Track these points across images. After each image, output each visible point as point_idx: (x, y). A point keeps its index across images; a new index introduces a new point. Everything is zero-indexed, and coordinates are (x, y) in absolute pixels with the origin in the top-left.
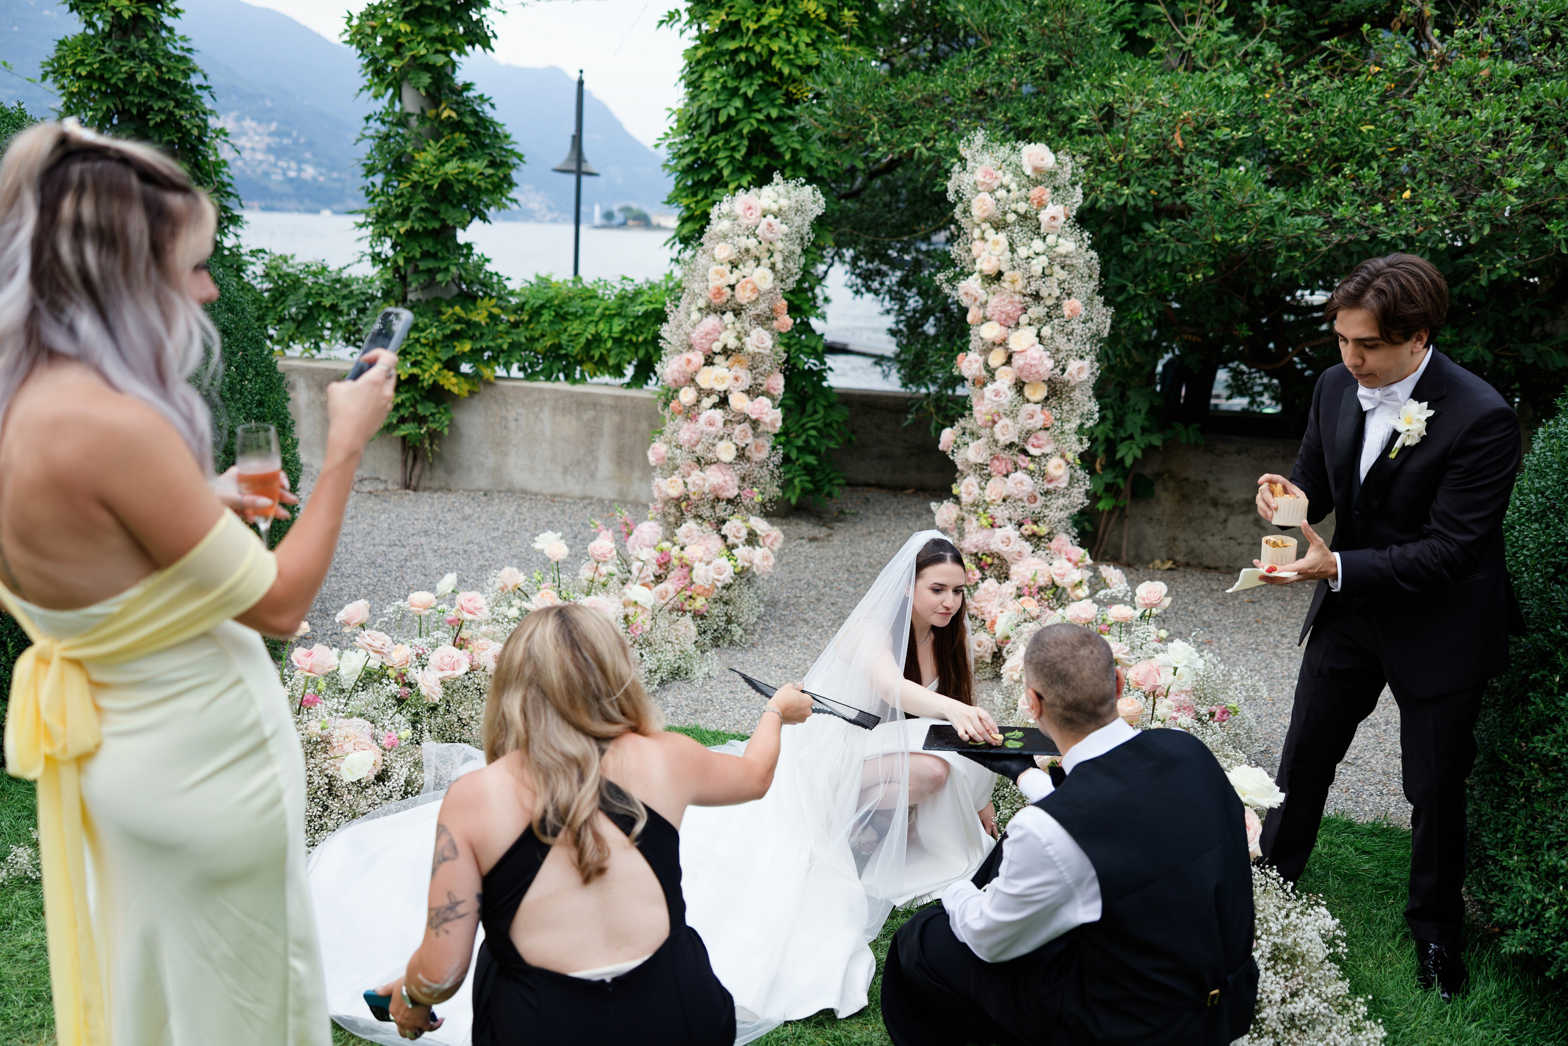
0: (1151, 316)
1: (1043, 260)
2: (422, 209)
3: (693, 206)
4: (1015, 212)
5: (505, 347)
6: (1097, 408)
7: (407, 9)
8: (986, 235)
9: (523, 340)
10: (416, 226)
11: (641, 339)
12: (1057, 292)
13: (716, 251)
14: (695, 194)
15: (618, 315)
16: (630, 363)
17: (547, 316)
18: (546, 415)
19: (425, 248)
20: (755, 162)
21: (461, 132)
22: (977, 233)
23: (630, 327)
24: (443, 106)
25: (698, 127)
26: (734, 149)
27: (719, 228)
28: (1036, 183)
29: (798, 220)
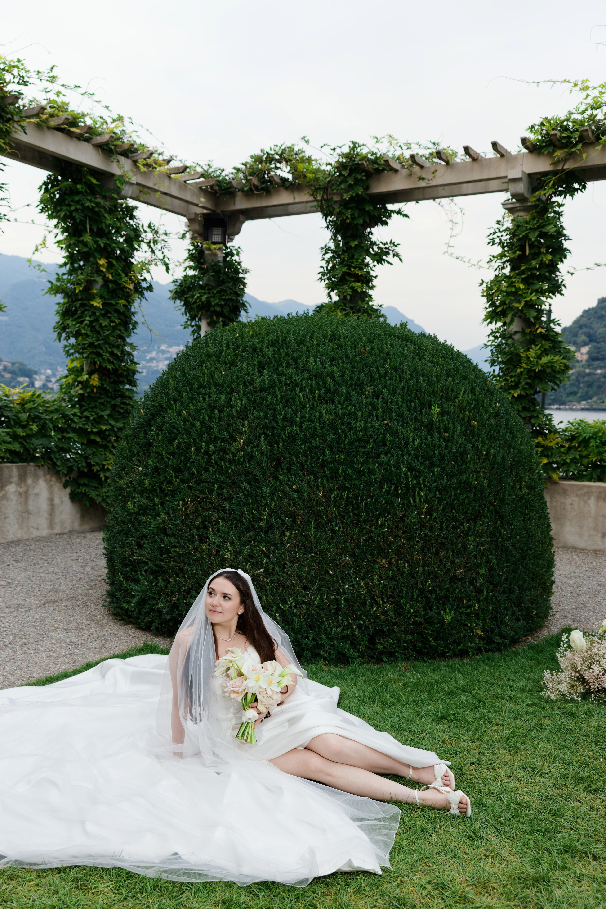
2: (527, 383)
5: (568, 461)
7: (523, 276)
9: (578, 457)
10: (522, 393)
17: (592, 443)
18: (592, 501)
19: (523, 405)
21: (546, 340)
24: (537, 327)
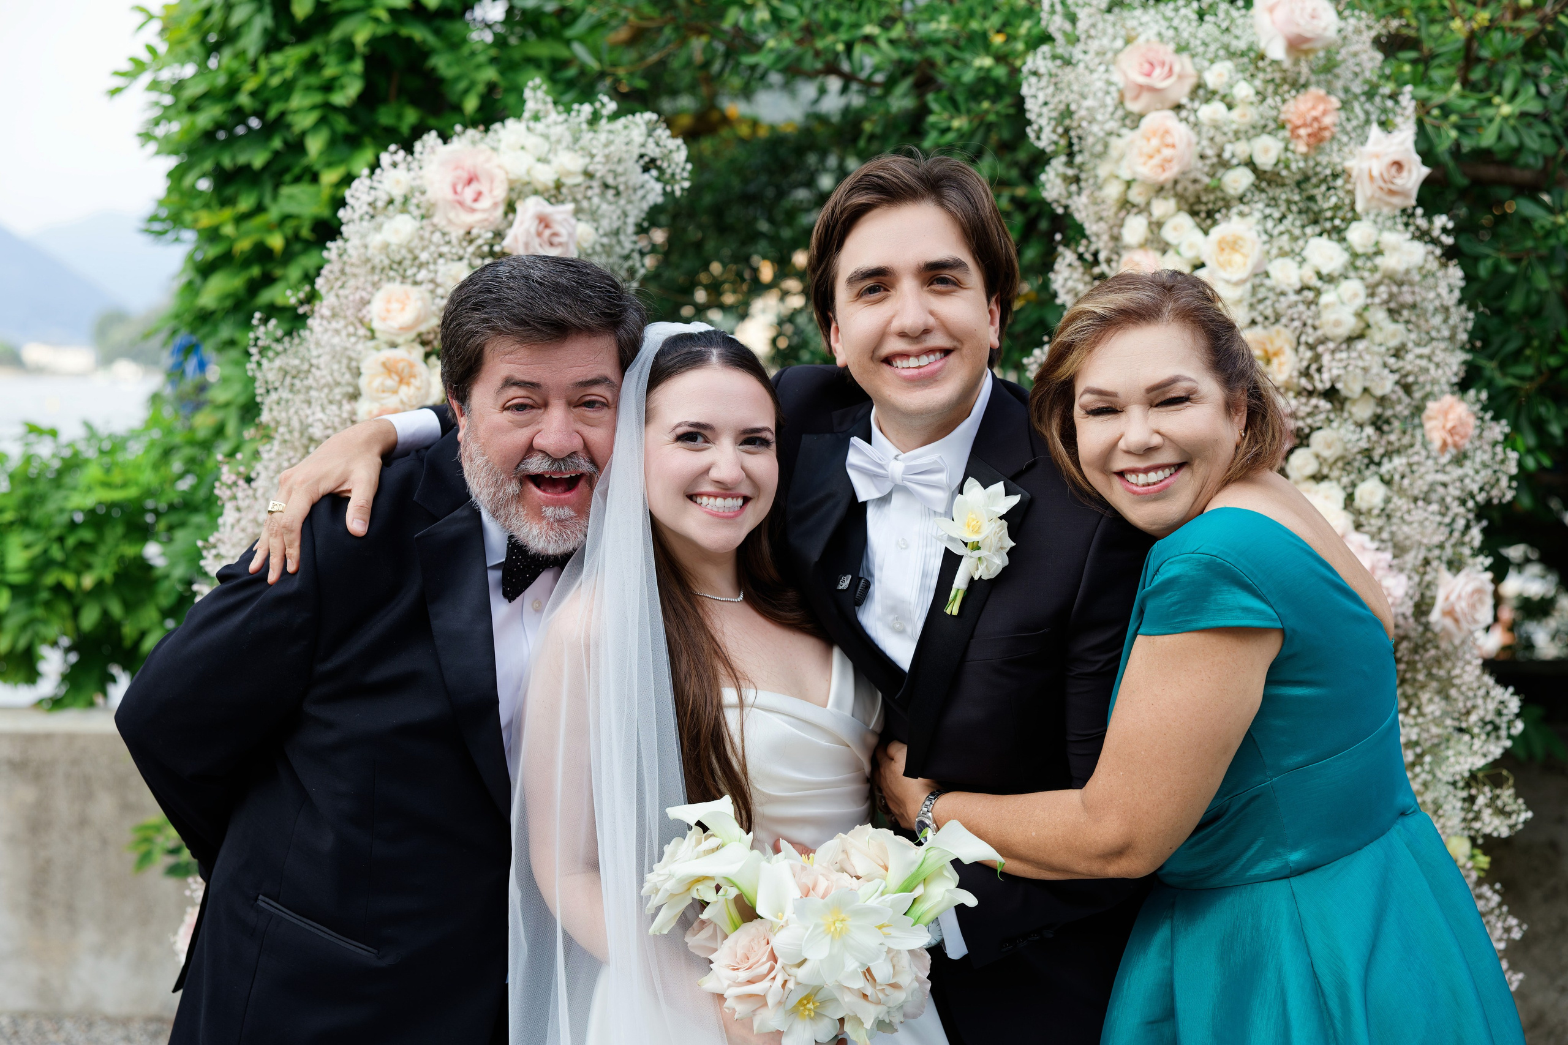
0: (1545, 442)
1: (1352, 290)
3: (228, 230)
4: (1250, 164)
6: (1514, 704)
8: (1168, 234)
11: (88, 581)
12: (1386, 385)
13: (375, 311)
14: (226, 202)
15: (25, 522)
16: (54, 644)
20: (385, 117)
22: (1135, 229)
23: (57, 553)
25: (229, 36)
26: (329, 87)
27: (376, 240)
28: (1299, 86)
29: (609, 211)
